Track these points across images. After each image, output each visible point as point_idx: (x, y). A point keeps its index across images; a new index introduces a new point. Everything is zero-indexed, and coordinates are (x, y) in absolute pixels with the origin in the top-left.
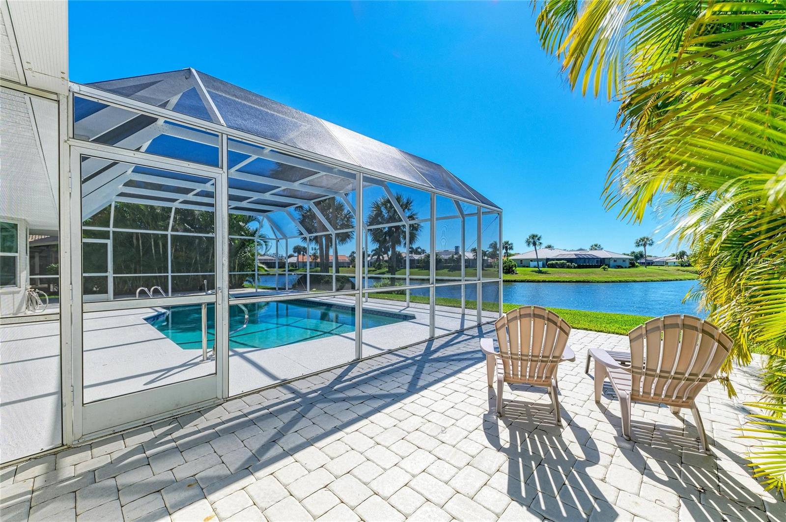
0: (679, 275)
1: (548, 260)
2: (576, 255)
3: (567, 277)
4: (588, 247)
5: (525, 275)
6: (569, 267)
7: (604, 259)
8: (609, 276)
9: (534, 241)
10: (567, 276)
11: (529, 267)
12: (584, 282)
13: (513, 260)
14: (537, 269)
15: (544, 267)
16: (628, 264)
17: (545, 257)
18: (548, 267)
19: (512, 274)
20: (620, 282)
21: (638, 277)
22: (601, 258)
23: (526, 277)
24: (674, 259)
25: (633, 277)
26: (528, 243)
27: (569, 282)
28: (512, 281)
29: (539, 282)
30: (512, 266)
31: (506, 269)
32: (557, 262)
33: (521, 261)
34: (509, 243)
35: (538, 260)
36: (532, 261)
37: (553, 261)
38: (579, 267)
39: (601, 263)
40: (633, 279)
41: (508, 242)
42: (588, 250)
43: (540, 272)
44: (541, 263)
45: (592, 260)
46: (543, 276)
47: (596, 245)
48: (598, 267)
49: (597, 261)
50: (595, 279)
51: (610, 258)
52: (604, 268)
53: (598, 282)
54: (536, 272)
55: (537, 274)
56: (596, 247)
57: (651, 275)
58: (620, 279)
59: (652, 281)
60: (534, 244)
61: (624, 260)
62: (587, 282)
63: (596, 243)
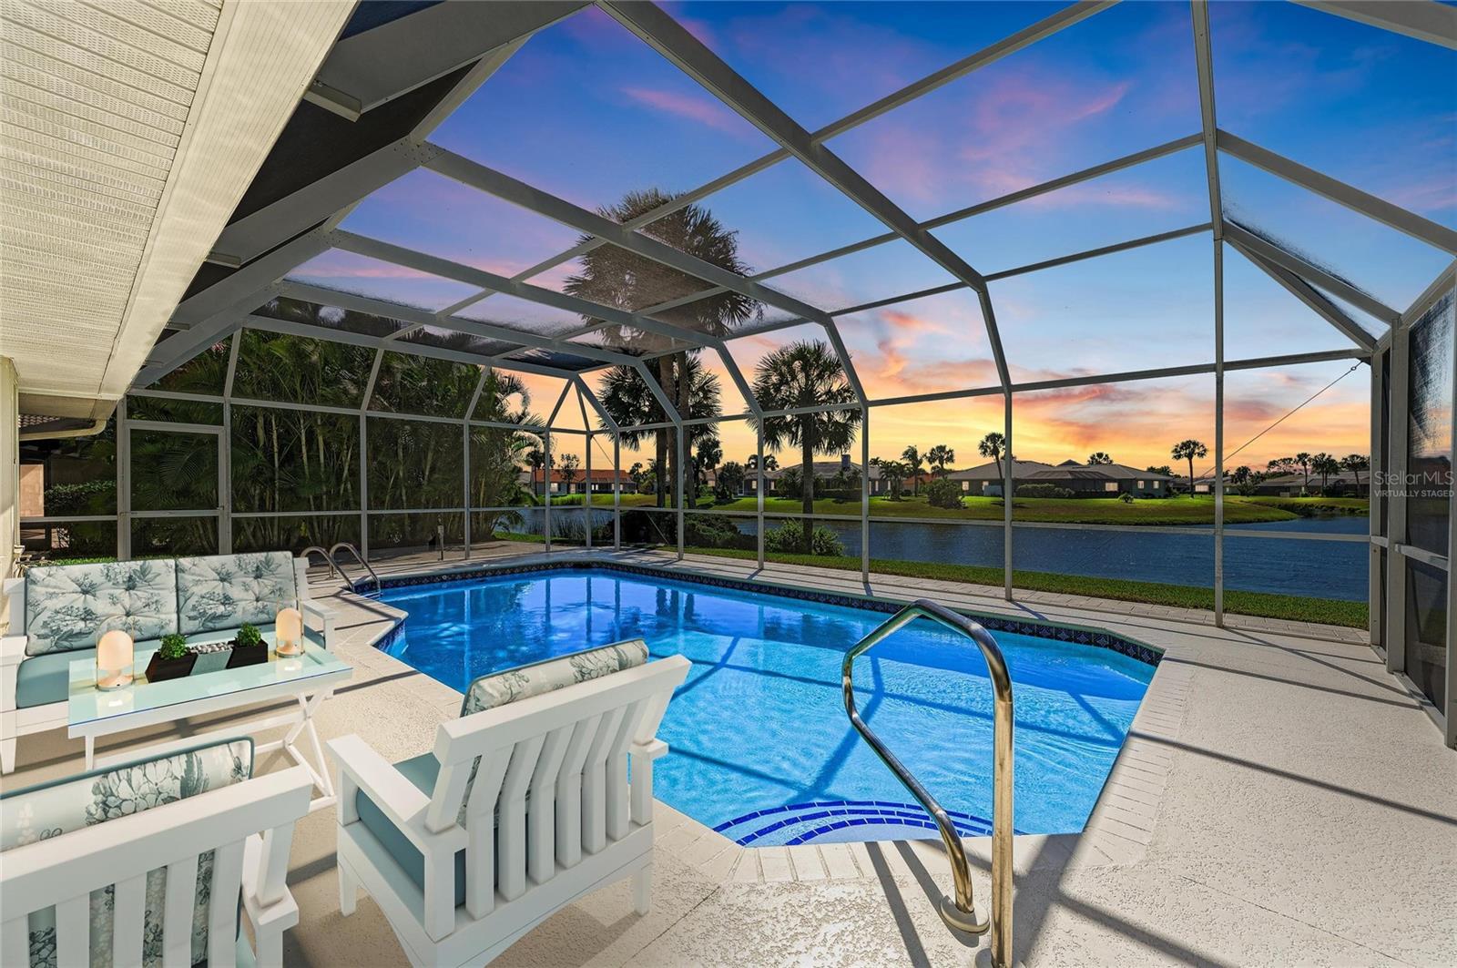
1: (1016, 481)
6: (1058, 496)
7: (1121, 481)
9: (994, 445)
11: (984, 495)
16: (1162, 490)
30: (957, 492)
32: (1035, 486)
34: (948, 449)
37: (1028, 483)
38: (1079, 495)
41: (945, 447)
48: (1115, 495)
51: (1132, 480)
52: (1126, 499)
60: (995, 452)
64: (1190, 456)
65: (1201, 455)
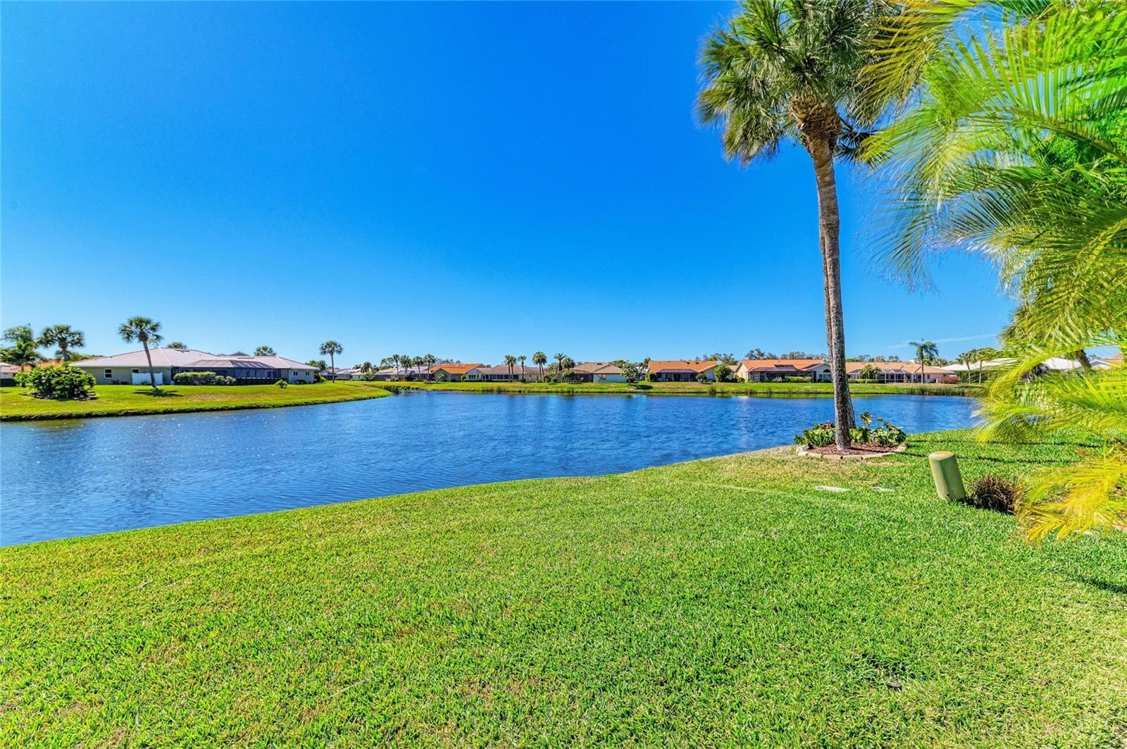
0: (371, 391)
1: (175, 370)
2: (232, 362)
3: (219, 402)
4: (251, 352)
5: (118, 400)
6: (219, 383)
7: (279, 370)
8: (289, 397)
9: (141, 330)
10: (218, 400)
11: (132, 384)
12: (251, 408)
13: (82, 368)
14: (151, 387)
15: (165, 382)
16: (312, 378)
17: (169, 364)
18: (177, 383)
19: (81, 399)
20: (307, 404)
21: (328, 396)
22: (274, 369)
23: (121, 404)
24: (358, 373)
25: (321, 396)
26: (128, 335)
27: (222, 409)
28: (79, 417)
29: (156, 413)
30: (81, 382)
31: (63, 390)
32: (195, 373)
33: (109, 371)
34: (72, 330)
35: (151, 370)
36: (136, 371)
37: (187, 371)
38: (240, 382)
39: (275, 376)
40: (321, 399)
41: (67, 329)
42: (252, 355)
43: (158, 393)
44: (159, 377)
45: (262, 371)
46: (166, 402)
47: (265, 349)
48: (273, 382)
49: (269, 374)
50: (268, 402)
51: (288, 369)
52: (282, 385)
53: (274, 407)
54: (148, 394)
55: (151, 397)
56: (264, 351)
57: (343, 392)
58: (306, 400)
59: (345, 401)
60: (143, 337)
61: (307, 372)
62: (255, 408)
63: (265, 345)
64: (332, 353)
65: (339, 352)
